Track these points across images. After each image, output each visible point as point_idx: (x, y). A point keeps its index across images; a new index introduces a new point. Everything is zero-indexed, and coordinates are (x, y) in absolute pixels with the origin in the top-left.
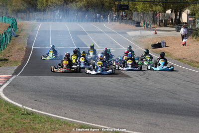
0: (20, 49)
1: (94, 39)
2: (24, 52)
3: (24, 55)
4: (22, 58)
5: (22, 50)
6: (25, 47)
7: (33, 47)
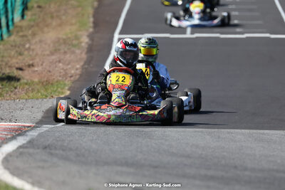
0: (65, 42)
2: (81, 53)
3: (82, 63)
4: (73, 72)
5: (74, 46)
6: (86, 34)
7: (116, 36)
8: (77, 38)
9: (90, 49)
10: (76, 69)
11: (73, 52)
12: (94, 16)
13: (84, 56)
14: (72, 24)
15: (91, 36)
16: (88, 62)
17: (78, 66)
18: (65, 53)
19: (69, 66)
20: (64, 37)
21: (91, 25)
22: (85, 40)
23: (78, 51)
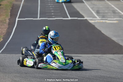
1: (92, 8)
2: (6, 25)
3: (6, 29)
4: (4, 32)
5: (4, 23)
6: (8, 18)
7: (17, 19)
8: (5, 20)
9: (9, 24)
10: (4, 31)
11: (4, 25)
12: (10, 13)
13: (7, 26)
14: (4, 15)
15: (9, 20)
16: (8, 28)
17: (5, 30)
18: (2, 25)
19: (3, 30)
20: (1, 20)
21: (10, 15)
22: (8, 21)
23: (5, 25)
